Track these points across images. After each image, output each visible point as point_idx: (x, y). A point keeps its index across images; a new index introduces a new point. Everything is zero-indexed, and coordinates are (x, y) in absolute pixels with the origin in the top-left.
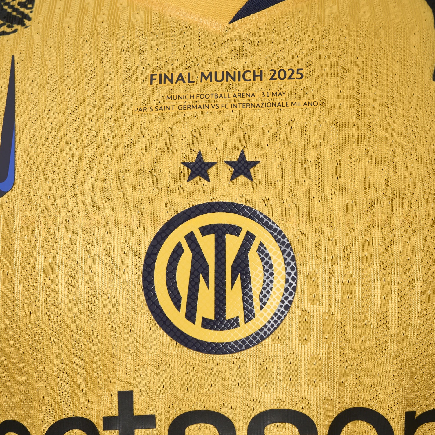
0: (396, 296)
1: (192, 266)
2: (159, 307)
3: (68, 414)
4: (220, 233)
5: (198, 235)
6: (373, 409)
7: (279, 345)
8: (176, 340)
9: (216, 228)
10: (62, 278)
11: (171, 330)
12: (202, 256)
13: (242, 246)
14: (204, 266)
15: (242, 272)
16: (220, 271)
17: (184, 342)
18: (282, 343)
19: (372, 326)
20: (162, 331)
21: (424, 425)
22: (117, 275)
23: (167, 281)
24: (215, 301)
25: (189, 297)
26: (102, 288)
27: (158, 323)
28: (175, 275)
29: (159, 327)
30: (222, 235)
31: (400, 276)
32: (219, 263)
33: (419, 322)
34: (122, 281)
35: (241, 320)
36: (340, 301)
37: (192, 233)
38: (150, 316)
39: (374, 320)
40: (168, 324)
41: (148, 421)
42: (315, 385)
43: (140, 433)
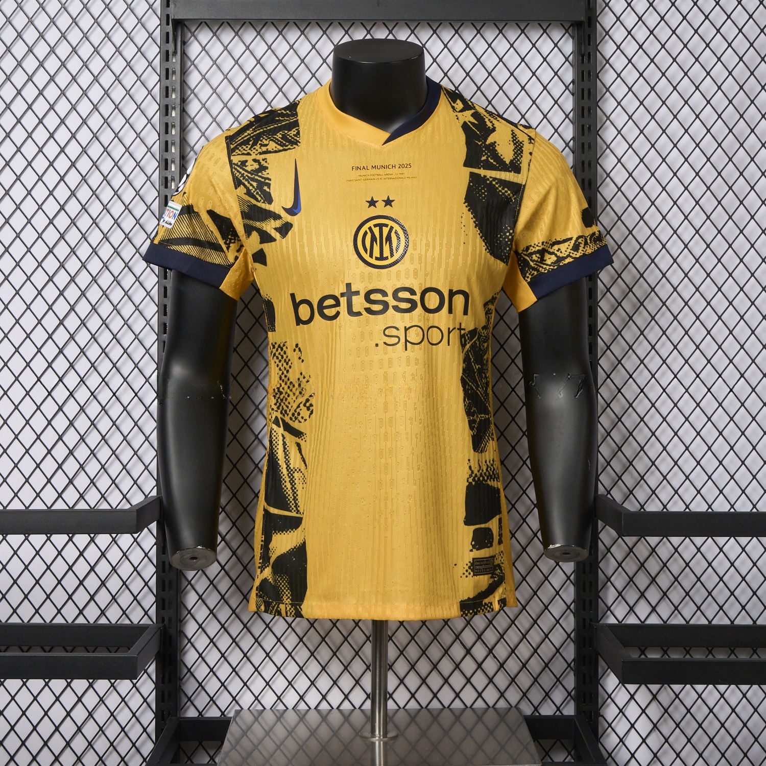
0: (445, 248)
1: (371, 239)
2: (360, 253)
3: (327, 294)
5: (373, 227)
6: (437, 288)
8: (366, 265)
9: (379, 225)
11: (364, 261)
12: (375, 235)
13: (389, 231)
14: (375, 238)
15: (389, 240)
16: (381, 240)
17: (369, 265)
20: (361, 262)
21: (456, 295)
22: (344, 242)
23: (362, 243)
24: (380, 250)
25: (370, 249)
26: (338, 247)
28: (365, 242)
29: (360, 260)
30: (381, 227)
31: (446, 241)
32: (381, 237)
33: (453, 257)
34: (346, 244)
35: (389, 257)
36: (424, 250)
37: (371, 227)
38: (357, 256)
39: (437, 256)
40: (363, 259)
41: (357, 293)
42: (416, 278)
43: (354, 298)
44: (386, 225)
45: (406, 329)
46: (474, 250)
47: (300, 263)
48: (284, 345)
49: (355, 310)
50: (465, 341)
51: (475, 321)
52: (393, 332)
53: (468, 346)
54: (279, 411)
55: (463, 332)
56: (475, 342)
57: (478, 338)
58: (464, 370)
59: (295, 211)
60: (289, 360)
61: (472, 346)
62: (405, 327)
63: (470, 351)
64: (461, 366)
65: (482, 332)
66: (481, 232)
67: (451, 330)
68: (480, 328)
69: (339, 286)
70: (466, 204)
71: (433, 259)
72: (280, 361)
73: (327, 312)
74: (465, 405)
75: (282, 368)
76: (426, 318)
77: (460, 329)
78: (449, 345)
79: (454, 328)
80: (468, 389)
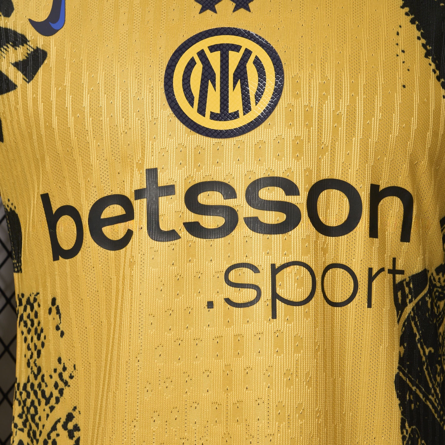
0: (362, 93)
1: (203, 74)
2: (177, 104)
3: (108, 193)
4: (224, 50)
5: (207, 52)
6: (344, 181)
7: (270, 130)
8: (190, 129)
9: (221, 47)
10: (102, 88)
11: (187, 121)
12: (211, 67)
13: (242, 59)
14: (212, 74)
15: (241, 78)
16: (224, 77)
17: (196, 130)
18: (272, 128)
19: (343, 116)
20: (179, 122)
21: (387, 198)
22: (145, 83)
23: (183, 85)
24: (220, 100)
25: (200, 97)
26: (133, 93)
27: (176, 116)
28: (189, 81)
29: (177, 119)
30: (226, 51)
31: (366, 79)
32: (224, 72)
33: (381, 114)
34: (148, 86)
35: (241, 113)
36: (317, 97)
37: (203, 51)
38: (170, 111)
39: (344, 112)
40: (184, 117)
41: (169, 190)
42: (298, 158)
43: (163, 201)
44: (237, 48)
45: (275, 270)
46: (424, 103)
47: (56, 131)
48: (35, 300)
49: (164, 226)
50: (404, 296)
51: (424, 254)
52: (247, 275)
53: (409, 309)
54: (26, 430)
55: (399, 278)
56: (423, 298)
57: (430, 291)
58: (402, 361)
59: (54, 26)
60: (42, 331)
61: (419, 309)
62: (273, 266)
63: (414, 319)
64: (397, 350)
65: (437, 278)
66: (438, 67)
67: (374, 272)
68: (432, 270)
69: (132, 177)
70: (407, 9)
71: (337, 118)
72: (29, 331)
73: (109, 231)
74: (404, 438)
75: (32, 346)
76: (320, 246)
77: (394, 272)
78: (370, 306)
79: (382, 270)
80: (410, 402)
